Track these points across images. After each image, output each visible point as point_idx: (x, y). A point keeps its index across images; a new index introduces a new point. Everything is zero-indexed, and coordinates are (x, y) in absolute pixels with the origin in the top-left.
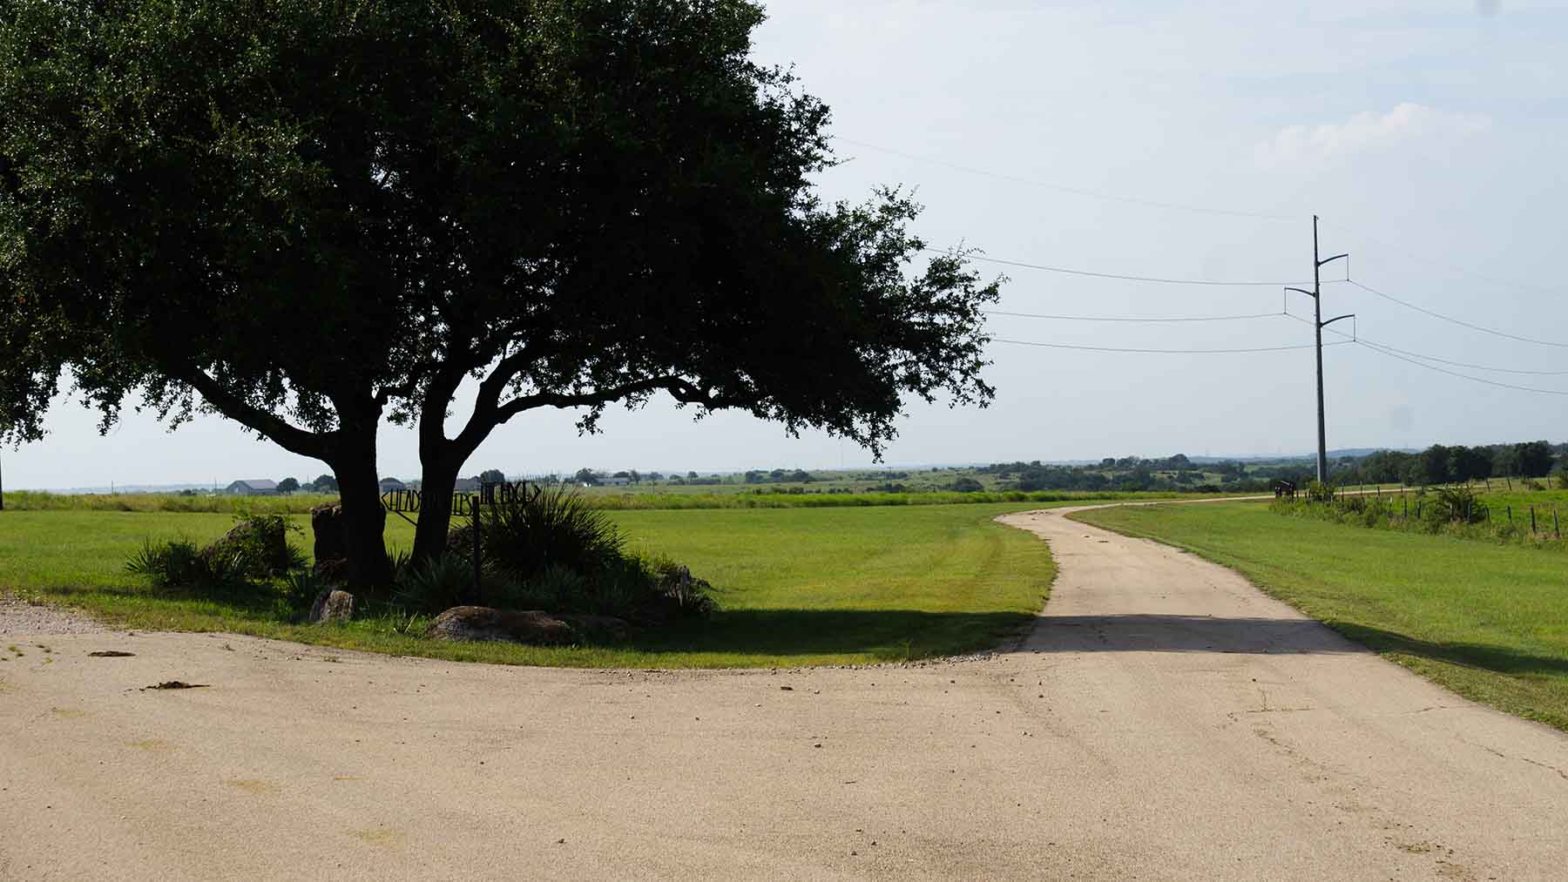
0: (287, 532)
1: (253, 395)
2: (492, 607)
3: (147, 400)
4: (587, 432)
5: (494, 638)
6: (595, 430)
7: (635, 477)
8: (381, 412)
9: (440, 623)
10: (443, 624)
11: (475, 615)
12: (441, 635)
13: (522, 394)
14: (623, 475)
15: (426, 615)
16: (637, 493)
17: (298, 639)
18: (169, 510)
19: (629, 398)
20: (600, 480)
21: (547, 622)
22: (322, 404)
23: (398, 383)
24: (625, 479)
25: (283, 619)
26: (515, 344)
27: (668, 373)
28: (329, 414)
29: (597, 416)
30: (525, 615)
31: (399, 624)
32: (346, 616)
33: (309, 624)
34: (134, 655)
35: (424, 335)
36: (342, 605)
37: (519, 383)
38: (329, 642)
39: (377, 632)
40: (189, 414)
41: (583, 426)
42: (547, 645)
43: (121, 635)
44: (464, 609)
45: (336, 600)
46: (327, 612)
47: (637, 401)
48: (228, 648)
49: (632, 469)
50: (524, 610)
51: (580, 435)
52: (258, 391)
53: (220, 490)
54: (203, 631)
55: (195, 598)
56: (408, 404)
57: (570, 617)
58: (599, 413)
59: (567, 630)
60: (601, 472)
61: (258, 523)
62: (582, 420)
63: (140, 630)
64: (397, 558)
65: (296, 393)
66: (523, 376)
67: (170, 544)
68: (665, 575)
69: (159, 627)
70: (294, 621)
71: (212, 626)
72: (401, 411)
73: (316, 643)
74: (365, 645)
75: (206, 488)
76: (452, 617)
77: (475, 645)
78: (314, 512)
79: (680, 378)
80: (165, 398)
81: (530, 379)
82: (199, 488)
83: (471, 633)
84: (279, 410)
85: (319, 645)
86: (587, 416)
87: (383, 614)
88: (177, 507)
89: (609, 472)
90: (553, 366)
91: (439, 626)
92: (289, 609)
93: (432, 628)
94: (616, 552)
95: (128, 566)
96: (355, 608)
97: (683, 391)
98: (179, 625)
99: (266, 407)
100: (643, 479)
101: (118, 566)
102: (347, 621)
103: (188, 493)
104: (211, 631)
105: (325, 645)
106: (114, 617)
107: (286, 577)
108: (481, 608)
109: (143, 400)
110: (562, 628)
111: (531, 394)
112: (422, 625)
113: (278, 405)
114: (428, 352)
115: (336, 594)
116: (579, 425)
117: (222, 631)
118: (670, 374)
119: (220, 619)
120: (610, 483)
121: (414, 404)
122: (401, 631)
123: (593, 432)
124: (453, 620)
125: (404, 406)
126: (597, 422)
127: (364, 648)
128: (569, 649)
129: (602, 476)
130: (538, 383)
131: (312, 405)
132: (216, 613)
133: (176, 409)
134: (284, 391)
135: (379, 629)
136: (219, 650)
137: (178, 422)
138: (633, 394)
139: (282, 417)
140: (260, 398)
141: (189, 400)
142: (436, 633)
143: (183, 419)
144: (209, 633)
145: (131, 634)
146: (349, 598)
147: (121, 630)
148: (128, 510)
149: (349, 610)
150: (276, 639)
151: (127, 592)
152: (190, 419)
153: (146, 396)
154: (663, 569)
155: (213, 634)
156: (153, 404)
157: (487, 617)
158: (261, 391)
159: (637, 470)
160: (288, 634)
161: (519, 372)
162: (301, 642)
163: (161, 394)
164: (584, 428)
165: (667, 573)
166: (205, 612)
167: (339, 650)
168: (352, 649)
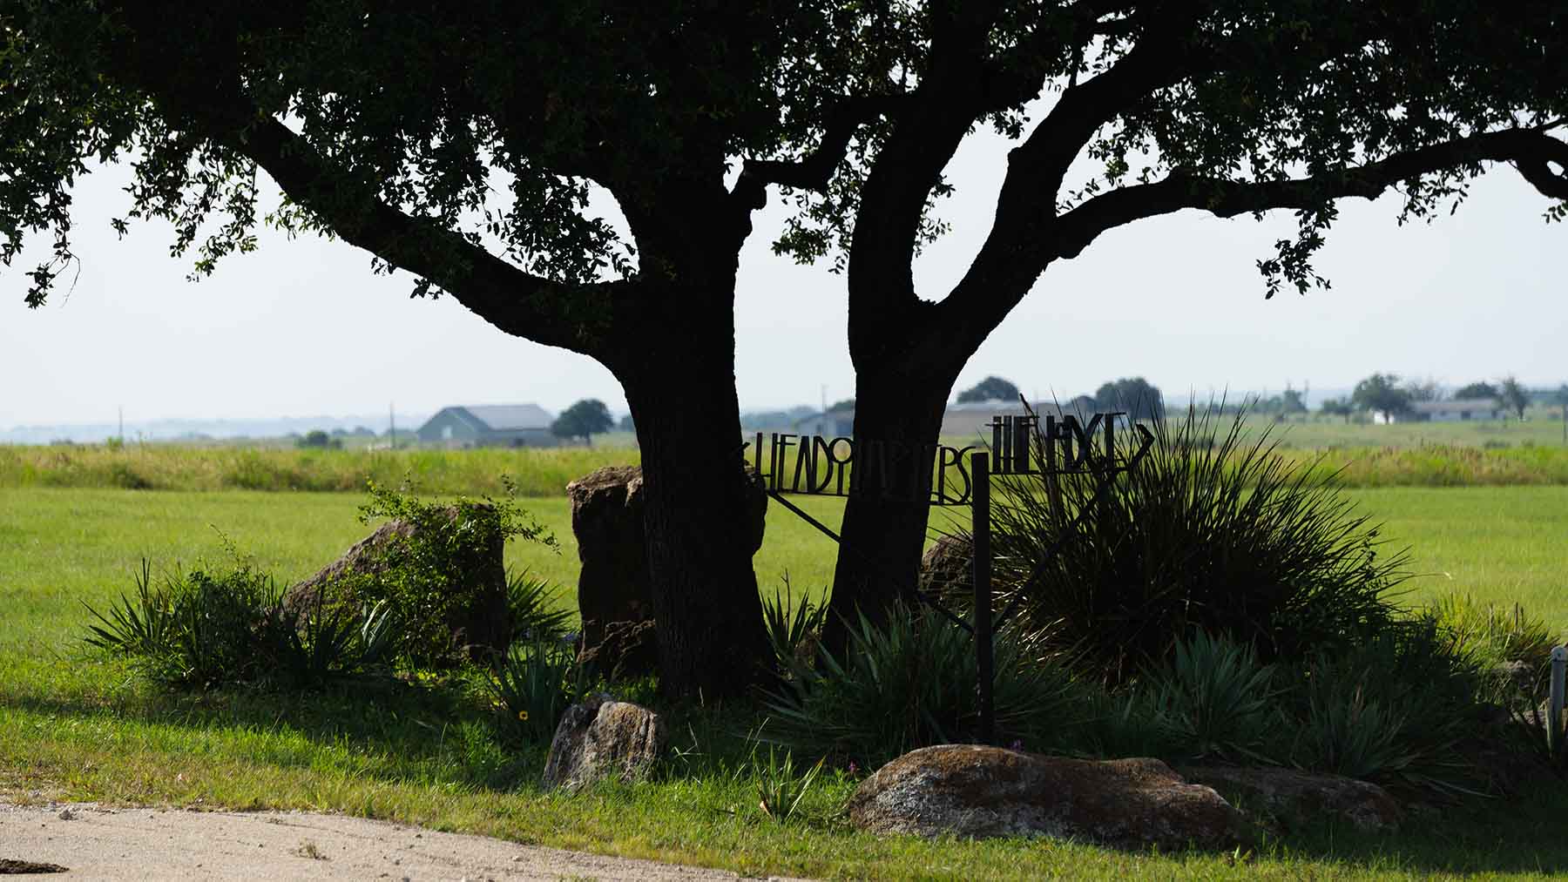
0: (507, 547)
1: (399, 180)
2: (1021, 749)
3: (142, 199)
4: (1288, 287)
5: (1025, 830)
6: (1310, 280)
7: (1516, 397)
8: (747, 229)
9: (883, 788)
10: (891, 792)
11: (973, 768)
12: (883, 822)
13: (1130, 180)
14: (1480, 391)
15: (846, 770)
16: (1516, 441)
17: (501, 829)
18: (247, 484)
19: (1414, 185)
20: (1420, 406)
21: (1167, 788)
22: (576, 209)
23: (801, 150)
24: (1488, 403)
25: (475, 778)
26: (1111, 43)
27: (1515, 122)
28: (593, 235)
29: (1315, 242)
30: (1112, 771)
31: (774, 788)
32: (638, 769)
33: (540, 788)
34: (65, 870)
35: (869, 23)
36: (627, 741)
37: (1120, 152)
38: (583, 839)
39: (714, 814)
40: (248, 231)
41: (1276, 268)
42: (1165, 850)
43: (37, 817)
44: (950, 753)
45: (614, 727)
46: (588, 757)
47: (1437, 193)
48: (312, 852)
49: (1505, 376)
50: (1109, 756)
51: (1269, 295)
52: (413, 168)
53: (406, 432)
54: (257, 807)
55: (257, 720)
56: (828, 207)
57: (1232, 776)
58: (1321, 232)
59: (1221, 808)
60: (1421, 386)
61: (429, 523)
62: (1274, 254)
63: (95, 806)
64: (793, 616)
65: (511, 178)
66: (1131, 130)
67: (197, 576)
68: (1517, 665)
69: (146, 795)
70: (504, 782)
71: (281, 794)
72: (810, 225)
73: (546, 839)
74: (675, 846)
75: (367, 426)
76: (913, 773)
77: (975, 847)
78: (579, 493)
79: (1549, 133)
80: (192, 193)
81: (1150, 140)
82: (350, 428)
83: (966, 817)
84: (468, 221)
85: (556, 845)
86: (1287, 243)
87: (732, 768)
88: (267, 478)
89: (1442, 384)
90: (1206, 102)
91: (881, 798)
92: (494, 751)
93: (863, 803)
94: (1374, 601)
95: (96, 637)
96: (662, 749)
97: (1556, 169)
98: (195, 794)
99: (435, 212)
100: (1538, 404)
101: (69, 633)
102: (640, 783)
103: (318, 439)
104: (277, 808)
105: (569, 846)
106: (31, 770)
107: (501, 665)
108: (993, 750)
109: (130, 201)
110: (1204, 806)
111: (1153, 180)
112: (835, 793)
113: (465, 208)
114: (879, 67)
115: (612, 711)
116: (1267, 268)
117: (306, 809)
118: (1522, 125)
119: (309, 774)
120: (1443, 413)
121: (843, 207)
122: (780, 810)
123: (1303, 286)
124: (918, 780)
125: (816, 213)
126: (1315, 258)
127: (671, 854)
128: (1222, 861)
129: (1425, 394)
130: (1170, 149)
131: (552, 210)
132: (303, 761)
133: (217, 221)
134: (479, 172)
135: (720, 804)
136: (292, 857)
137: (217, 251)
138: (1426, 177)
139: (477, 237)
140: (417, 189)
141: (247, 195)
142: (871, 815)
143: (232, 246)
144: (272, 814)
145: (67, 816)
146: (645, 722)
147: (43, 804)
148: (141, 484)
149: (647, 755)
150: (443, 830)
151: (79, 706)
152: (248, 247)
153: (139, 191)
154: (1516, 649)
155: (281, 816)
156: (158, 211)
157: (1006, 773)
158: (422, 169)
159: (1517, 381)
160: (475, 816)
161: (1120, 122)
162: (508, 837)
163: (177, 182)
164: (1280, 276)
165: (1526, 661)
166: (273, 758)
167: (605, 859)
168: (641, 857)
